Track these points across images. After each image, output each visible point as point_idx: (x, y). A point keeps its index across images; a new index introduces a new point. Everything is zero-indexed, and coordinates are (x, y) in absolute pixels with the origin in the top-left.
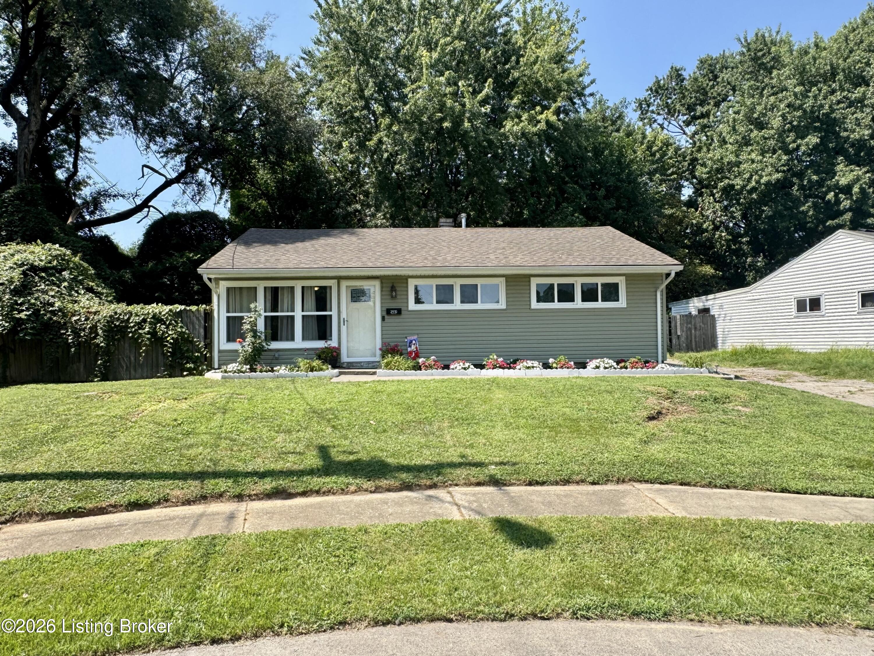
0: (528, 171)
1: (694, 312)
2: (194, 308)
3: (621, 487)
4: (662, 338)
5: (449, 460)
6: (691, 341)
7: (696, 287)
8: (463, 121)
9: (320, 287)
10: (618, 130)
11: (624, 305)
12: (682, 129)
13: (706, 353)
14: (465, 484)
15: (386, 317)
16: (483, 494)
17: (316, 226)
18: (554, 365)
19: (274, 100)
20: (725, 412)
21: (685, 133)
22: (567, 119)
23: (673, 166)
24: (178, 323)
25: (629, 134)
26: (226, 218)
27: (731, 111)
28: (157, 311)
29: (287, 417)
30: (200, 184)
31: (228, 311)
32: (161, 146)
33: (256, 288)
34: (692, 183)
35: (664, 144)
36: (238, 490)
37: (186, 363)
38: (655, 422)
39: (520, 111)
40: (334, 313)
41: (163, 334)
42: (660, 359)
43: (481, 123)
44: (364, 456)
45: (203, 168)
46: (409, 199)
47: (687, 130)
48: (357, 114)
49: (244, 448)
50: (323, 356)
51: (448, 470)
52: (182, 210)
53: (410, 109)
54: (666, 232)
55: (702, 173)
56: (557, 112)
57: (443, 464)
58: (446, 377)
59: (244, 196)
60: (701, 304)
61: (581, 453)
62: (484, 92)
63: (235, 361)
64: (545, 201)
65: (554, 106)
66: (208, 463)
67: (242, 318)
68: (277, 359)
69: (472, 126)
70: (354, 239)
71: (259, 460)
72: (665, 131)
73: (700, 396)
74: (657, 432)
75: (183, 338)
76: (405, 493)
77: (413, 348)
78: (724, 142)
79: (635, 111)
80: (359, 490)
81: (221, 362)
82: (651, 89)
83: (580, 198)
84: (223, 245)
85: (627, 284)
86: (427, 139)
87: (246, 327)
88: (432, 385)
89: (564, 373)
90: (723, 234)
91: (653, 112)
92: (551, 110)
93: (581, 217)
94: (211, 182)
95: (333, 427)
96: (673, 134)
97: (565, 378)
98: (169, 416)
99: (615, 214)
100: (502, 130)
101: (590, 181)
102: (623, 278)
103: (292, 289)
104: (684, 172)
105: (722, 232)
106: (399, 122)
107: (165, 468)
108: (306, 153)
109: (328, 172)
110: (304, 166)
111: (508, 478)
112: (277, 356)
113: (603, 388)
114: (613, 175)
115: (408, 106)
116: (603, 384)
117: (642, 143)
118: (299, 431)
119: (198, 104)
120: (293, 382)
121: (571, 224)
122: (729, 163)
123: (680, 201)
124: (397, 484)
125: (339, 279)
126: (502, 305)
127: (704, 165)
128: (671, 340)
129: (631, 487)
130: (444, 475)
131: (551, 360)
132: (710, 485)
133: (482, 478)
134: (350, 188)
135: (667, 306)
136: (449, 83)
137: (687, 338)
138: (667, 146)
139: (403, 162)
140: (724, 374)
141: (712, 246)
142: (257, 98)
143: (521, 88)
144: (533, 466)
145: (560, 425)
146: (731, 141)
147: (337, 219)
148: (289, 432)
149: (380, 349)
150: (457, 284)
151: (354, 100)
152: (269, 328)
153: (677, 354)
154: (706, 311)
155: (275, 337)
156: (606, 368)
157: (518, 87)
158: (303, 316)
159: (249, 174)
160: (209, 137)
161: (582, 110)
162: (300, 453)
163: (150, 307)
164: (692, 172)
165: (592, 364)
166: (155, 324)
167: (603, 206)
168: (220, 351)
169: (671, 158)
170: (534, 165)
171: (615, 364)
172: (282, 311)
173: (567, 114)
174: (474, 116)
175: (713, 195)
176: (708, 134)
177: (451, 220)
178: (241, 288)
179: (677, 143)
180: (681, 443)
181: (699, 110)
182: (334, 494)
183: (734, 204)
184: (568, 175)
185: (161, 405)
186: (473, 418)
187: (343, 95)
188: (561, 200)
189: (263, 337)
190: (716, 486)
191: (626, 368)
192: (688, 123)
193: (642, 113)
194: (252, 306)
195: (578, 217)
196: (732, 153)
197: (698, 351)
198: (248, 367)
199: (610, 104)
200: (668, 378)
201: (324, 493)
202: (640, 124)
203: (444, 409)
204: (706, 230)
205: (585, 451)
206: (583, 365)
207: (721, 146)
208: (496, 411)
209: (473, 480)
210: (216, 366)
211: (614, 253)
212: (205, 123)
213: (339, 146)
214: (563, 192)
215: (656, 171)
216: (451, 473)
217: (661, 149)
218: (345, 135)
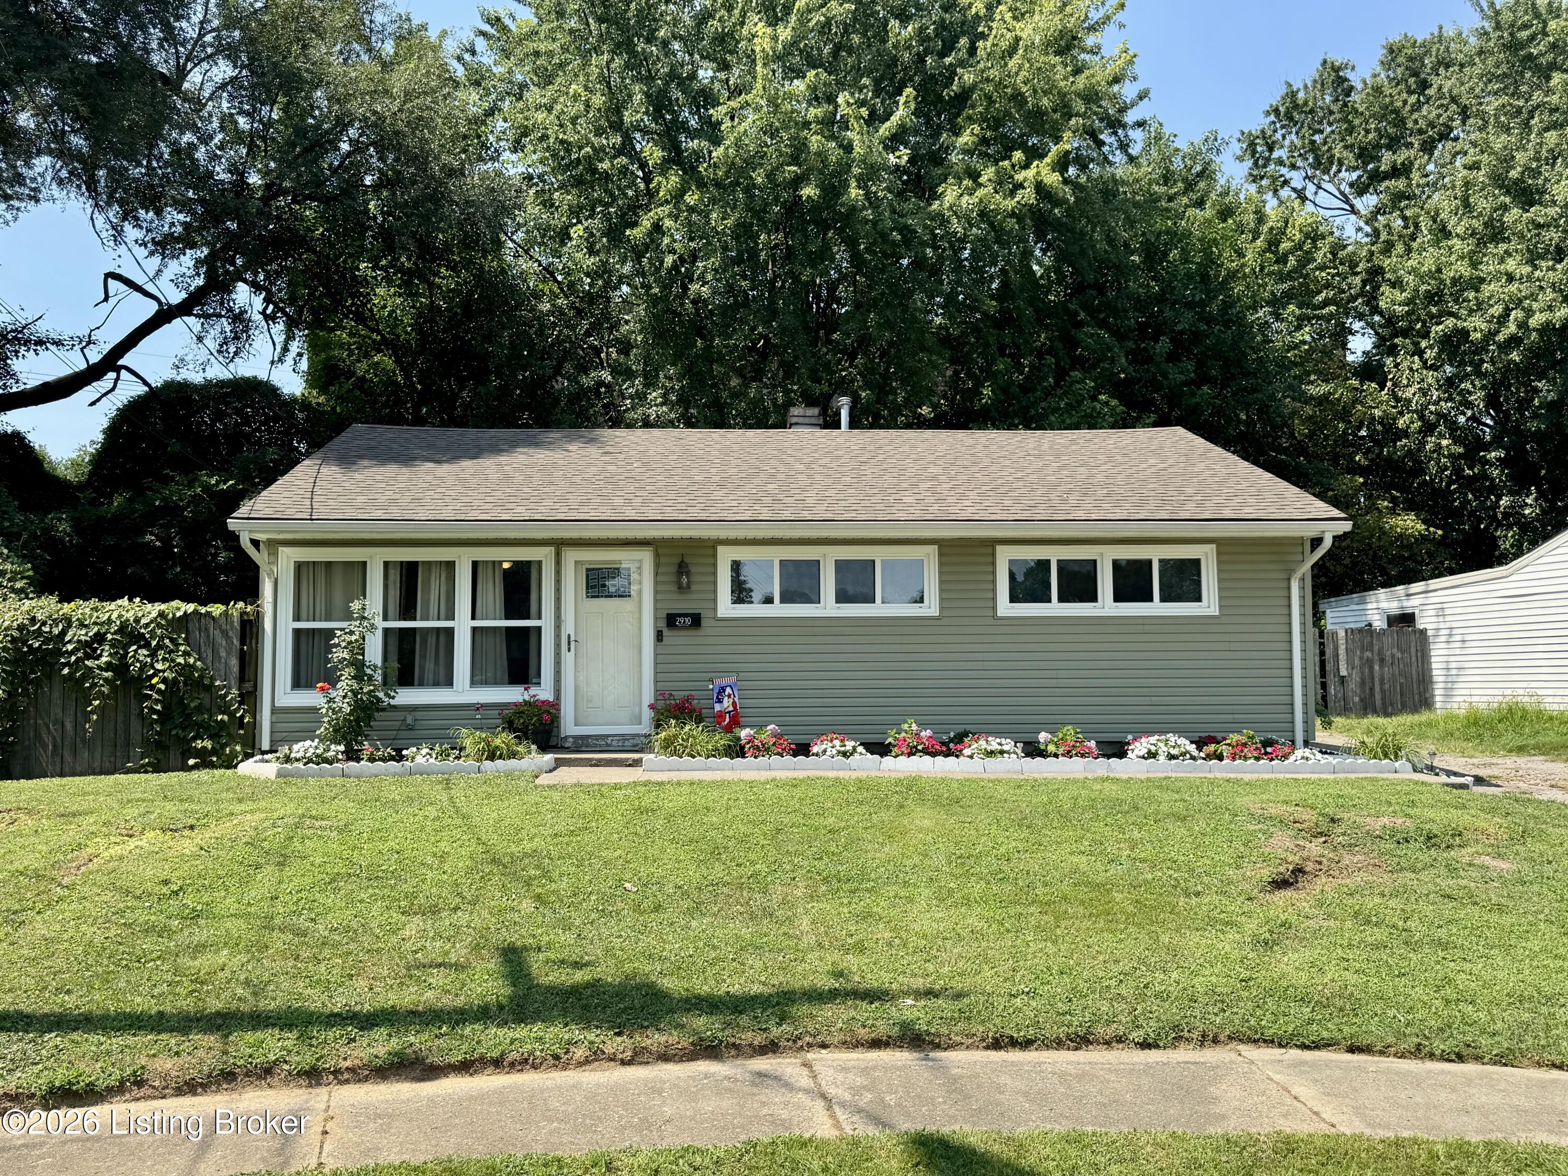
0: (992, 297)
1: (1379, 623)
2: (217, 609)
3: (1210, 1055)
4: (1305, 686)
5: (806, 984)
6: (1372, 689)
7: (1384, 562)
8: (845, 185)
9: (515, 563)
10: (1200, 204)
11: (1214, 610)
12: (1347, 201)
13: (1407, 719)
14: (845, 1043)
15: (666, 632)
16: (886, 1069)
17: (509, 422)
18: (1051, 748)
19: (414, 130)
20: (1452, 870)
21: (1353, 211)
22: (1083, 179)
23: (1327, 286)
24: (177, 645)
25: (1225, 213)
26: (298, 393)
27: (1459, 163)
28: (130, 615)
29: (430, 875)
30: (239, 318)
31: (297, 618)
32: (149, 231)
33: (364, 564)
34: (1371, 325)
35: (1307, 236)
36: (307, 1059)
37: (194, 739)
38: (1288, 893)
39: (976, 162)
40: (546, 623)
41: (141, 669)
42: (1299, 737)
43: (888, 189)
44: (607, 972)
45: (245, 281)
46: (721, 359)
47: (1358, 203)
48: (605, 166)
49: (326, 952)
50: (518, 723)
51: (804, 1009)
52: (197, 378)
53: (726, 156)
54: (1311, 435)
55: (1394, 303)
56: (1061, 165)
57: (794, 992)
58: (801, 774)
59: (341, 346)
60: (1395, 604)
61: (1116, 969)
62: (895, 119)
63: (308, 734)
64: (1031, 366)
65: (1055, 150)
66: (240, 991)
67: (330, 633)
68: (411, 728)
69: (867, 195)
70: (593, 451)
71: (361, 984)
72: (1309, 207)
73: (1393, 832)
74: (1293, 919)
75: (189, 680)
76: (704, 1066)
77: (727, 703)
78: (1443, 232)
79: (1240, 159)
80: (596, 1057)
81: (279, 736)
82: (1276, 111)
83: (1113, 360)
84: (288, 463)
85: (1219, 562)
86: (763, 223)
87: (340, 654)
88: (770, 793)
89: (1075, 767)
90: (1445, 442)
91: (1280, 162)
92: (1048, 160)
93: (1114, 402)
94: (263, 313)
95: (538, 897)
96: (1328, 213)
97: (1075, 781)
98: (150, 872)
99: (1193, 395)
100: (935, 206)
101: (1134, 319)
102: (1211, 548)
103: (450, 566)
104: (1353, 299)
105: (1441, 436)
106: (702, 185)
107: (140, 1003)
108: (485, 252)
109: (537, 295)
110: (481, 277)
111: (944, 1030)
112: (409, 720)
113: (1164, 808)
114: (1190, 305)
115: (721, 149)
116: (1166, 796)
117: (1256, 235)
118: (456, 909)
119: (238, 137)
120: (447, 784)
121: (1092, 422)
122: (1454, 281)
123: (1344, 365)
124: (684, 1043)
125: (559, 544)
126: (931, 608)
127: (1397, 284)
128: (1324, 686)
129: (1233, 1055)
130: (794, 1020)
131: (1043, 736)
132: (1417, 1052)
133: (883, 1029)
134: (588, 334)
135: (1315, 606)
136: (815, 98)
137: (1363, 683)
138: (1314, 241)
139: (709, 277)
140: (1449, 773)
141: (1419, 470)
142: (376, 123)
143: (980, 109)
144: (1003, 1001)
145: (1065, 898)
146: (1460, 230)
147: (557, 401)
148: (434, 911)
149: (651, 707)
150: (828, 558)
151: (599, 132)
152: (394, 657)
153: (1338, 721)
154: (1407, 619)
155: (406, 679)
156: (1171, 757)
157: (973, 107)
158: (474, 630)
159: (353, 296)
160: (260, 213)
161: (1118, 158)
162: (457, 967)
163: (113, 606)
164: (1372, 299)
165: (1140, 747)
166: (126, 647)
167: (1165, 375)
168: (274, 710)
169: (1322, 268)
170: (1004, 285)
171: (1192, 748)
172: (425, 618)
173: (1083, 167)
174: (872, 172)
175: (1420, 353)
176: (1408, 213)
177: (815, 411)
178: (329, 565)
179: (1337, 234)
180: (1350, 946)
181: (1387, 159)
182: (535, 1067)
183: (1468, 375)
184: (1084, 306)
185: (132, 843)
186: (863, 877)
187: (574, 121)
188: (1066, 363)
189: (378, 677)
190: (1431, 1056)
191: (1220, 758)
192: (1361, 189)
193: (1256, 164)
194: (356, 606)
195: (1107, 404)
196: (1462, 258)
197: (1387, 714)
198: (342, 748)
199: (1182, 144)
200: (1319, 783)
201: (512, 1065)
202: (1253, 188)
203: (797, 853)
204: (1405, 433)
205: (1127, 967)
206: (1118, 750)
207: (1436, 243)
208: (916, 859)
209: (863, 1033)
210: (266, 746)
211: (1189, 491)
212: (254, 179)
213: (564, 235)
214: (1072, 344)
215: (1288, 296)
216: (812, 1016)
217: (1300, 246)
218: (575, 212)
